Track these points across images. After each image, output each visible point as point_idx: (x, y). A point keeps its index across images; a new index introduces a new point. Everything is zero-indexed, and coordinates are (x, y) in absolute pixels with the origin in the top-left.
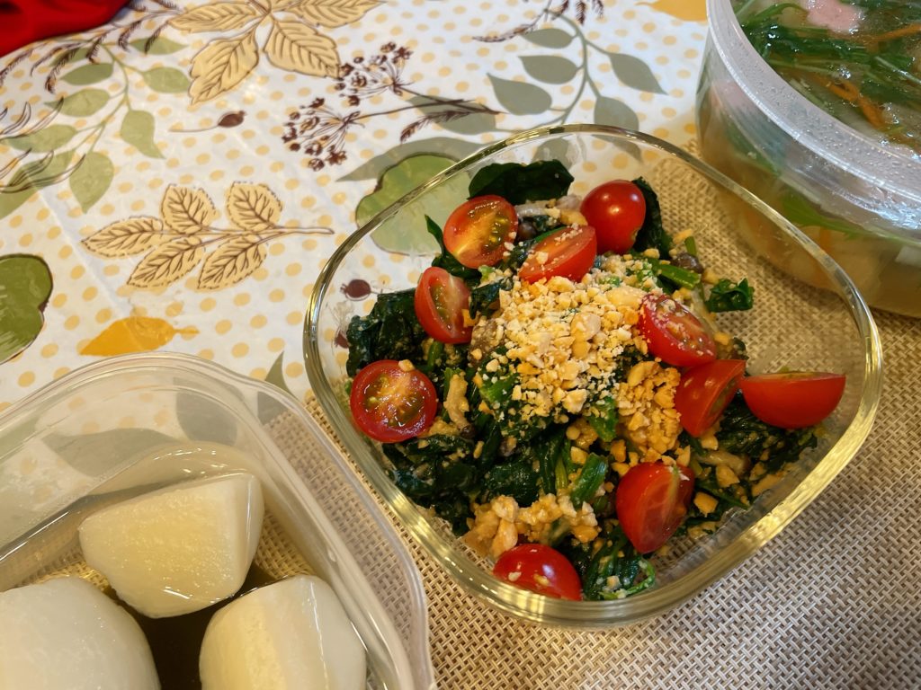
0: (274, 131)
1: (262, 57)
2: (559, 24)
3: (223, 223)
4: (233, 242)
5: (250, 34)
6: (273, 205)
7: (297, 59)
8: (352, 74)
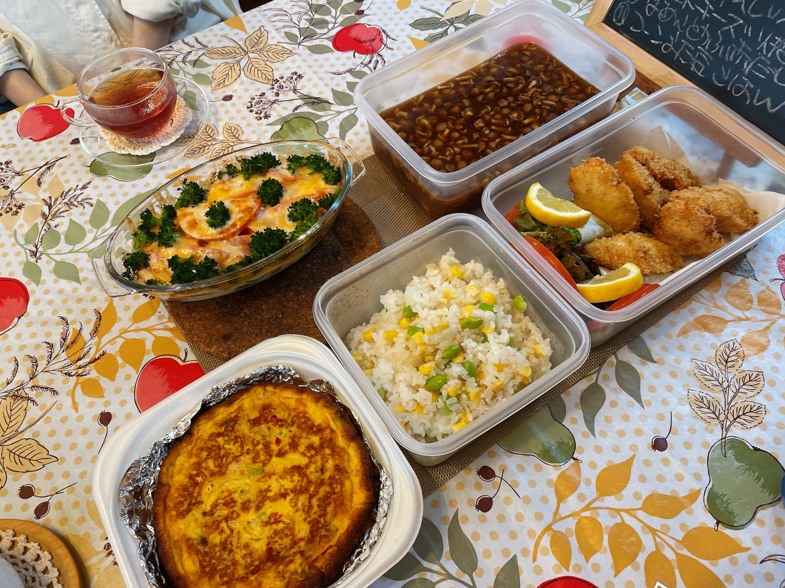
0: (244, 104)
1: (242, 72)
2: (366, 70)
3: (221, 137)
4: (224, 145)
5: (238, 62)
6: (240, 132)
7: (256, 75)
8: (278, 84)
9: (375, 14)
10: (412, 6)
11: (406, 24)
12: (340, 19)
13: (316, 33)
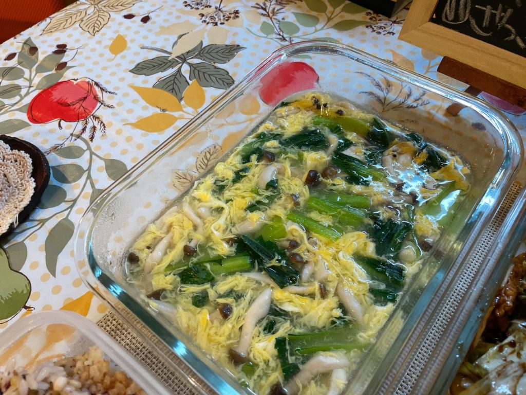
9: (82, 65)
10: (130, 48)
11: (125, 71)
12: (37, 80)
13: (4, 105)
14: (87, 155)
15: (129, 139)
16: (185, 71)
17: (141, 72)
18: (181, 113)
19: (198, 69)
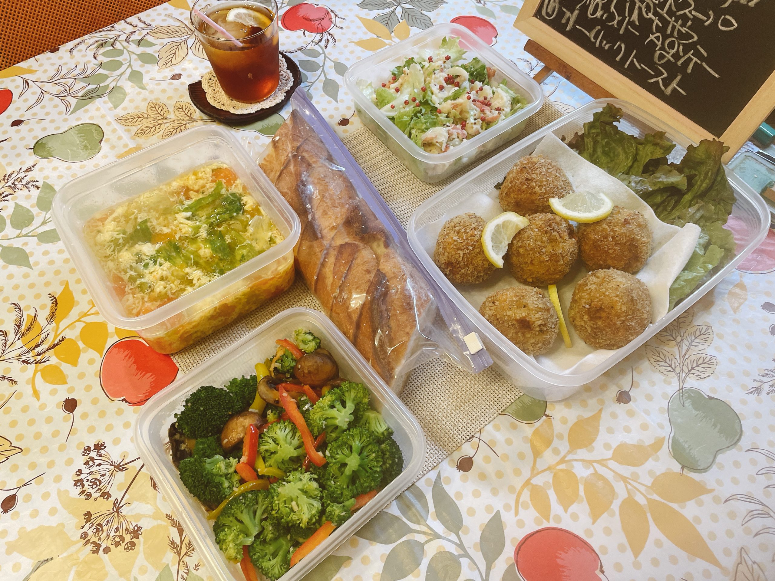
11: (354, 4)
14: (322, 57)
15: (352, 52)
16: (399, 13)
17: (366, 7)
18: (390, 41)
19: (409, 12)
